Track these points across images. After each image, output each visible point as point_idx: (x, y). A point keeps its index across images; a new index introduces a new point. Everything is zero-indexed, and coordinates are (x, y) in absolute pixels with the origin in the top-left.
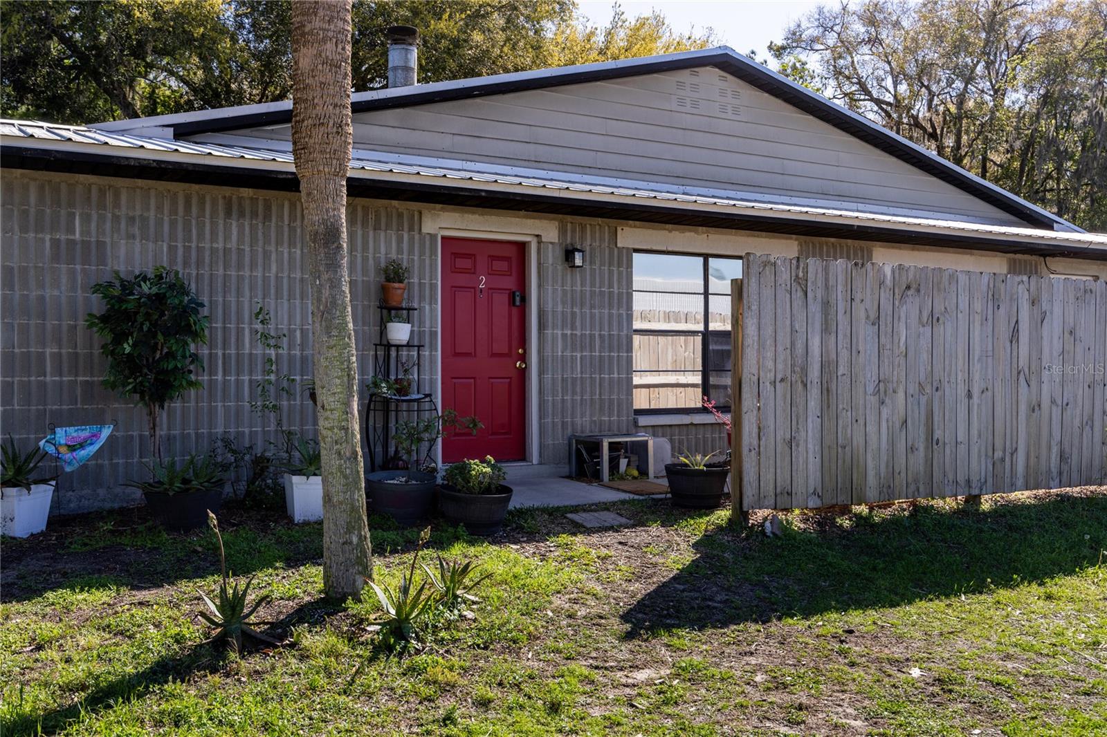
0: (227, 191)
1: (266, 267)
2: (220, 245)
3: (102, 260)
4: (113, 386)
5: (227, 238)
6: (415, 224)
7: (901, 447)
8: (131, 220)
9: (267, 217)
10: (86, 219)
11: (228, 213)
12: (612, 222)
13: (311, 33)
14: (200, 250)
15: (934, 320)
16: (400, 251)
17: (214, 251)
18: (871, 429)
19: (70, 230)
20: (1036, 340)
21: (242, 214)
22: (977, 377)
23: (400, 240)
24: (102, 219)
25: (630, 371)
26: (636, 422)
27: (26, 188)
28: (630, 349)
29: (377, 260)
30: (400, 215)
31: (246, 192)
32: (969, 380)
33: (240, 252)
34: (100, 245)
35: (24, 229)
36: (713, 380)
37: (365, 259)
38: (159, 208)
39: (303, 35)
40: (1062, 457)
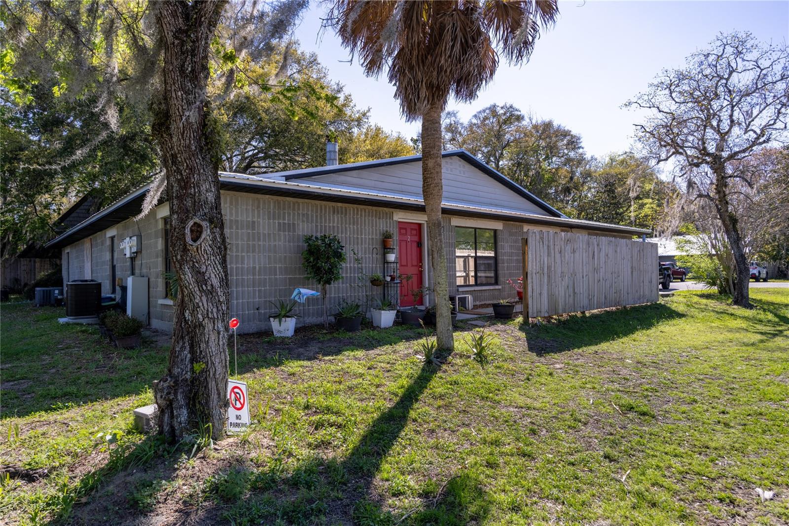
0: (334, 204)
1: (346, 233)
2: (331, 225)
3: (294, 231)
4: (308, 279)
5: (334, 222)
6: (391, 217)
7: (567, 295)
8: (303, 215)
9: (346, 214)
10: (289, 214)
11: (334, 212)
12: (449, 216)
13: (433, 154)
14: (325, 226)
15: (574, 251)
16: (387, 227)
17: (329, 227)
18: (560, 289)
19: (284, 219)
20: (599, 258)
21: (338, 212)
22: (585, 271)
23: (387, 223)
24: (294, 214)
25: (455, 271)
26: (458, 290)
27: (270, 202)
28: (455, 263)
29: (380, 230)
30: (386, 213)
31: (340, 204)
32: (583, 272)
33: (338, 227)
34: (294, 224)
35: (269, 219)
36: (479, 274)
37: (376, 230)
38: (312, 211)
39: (430, 155)
40: (605, 298)
